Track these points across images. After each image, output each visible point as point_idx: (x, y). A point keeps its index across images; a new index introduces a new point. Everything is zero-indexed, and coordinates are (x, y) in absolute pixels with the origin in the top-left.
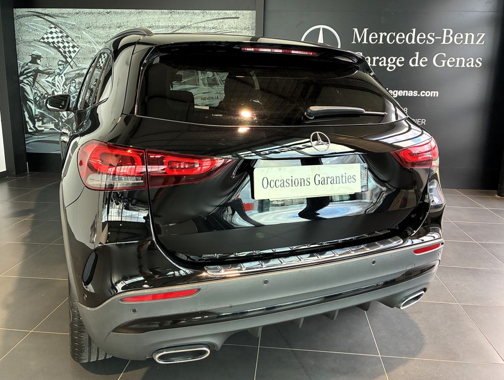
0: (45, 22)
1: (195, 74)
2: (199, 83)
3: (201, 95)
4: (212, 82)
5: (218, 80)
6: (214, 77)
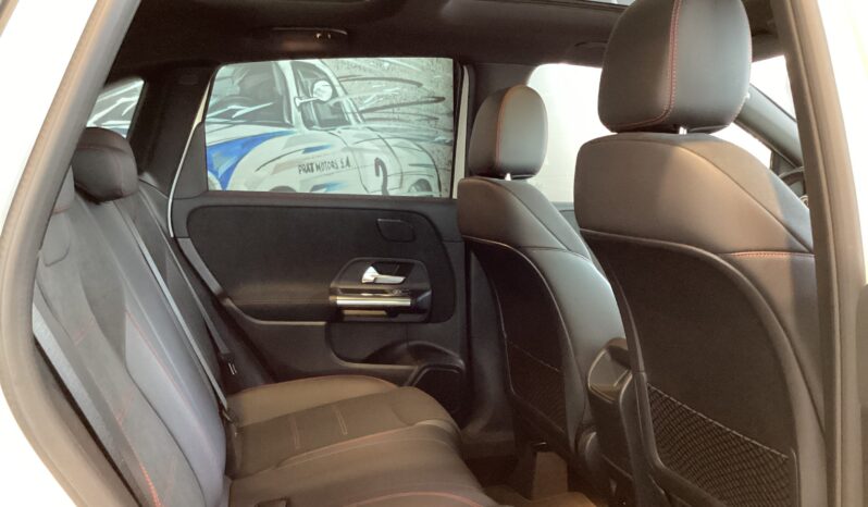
1: (279, 89)
2: (290, 118)
3: (300, 155)
4: (330, 117)
5: (348, 110)
6: (337, 100)
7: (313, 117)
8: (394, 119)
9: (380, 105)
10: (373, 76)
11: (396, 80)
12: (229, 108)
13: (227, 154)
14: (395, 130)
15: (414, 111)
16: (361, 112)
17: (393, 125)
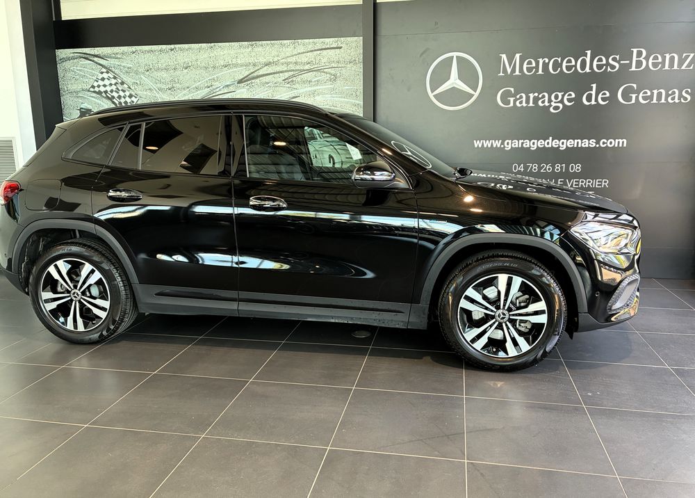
0: (94, 66)
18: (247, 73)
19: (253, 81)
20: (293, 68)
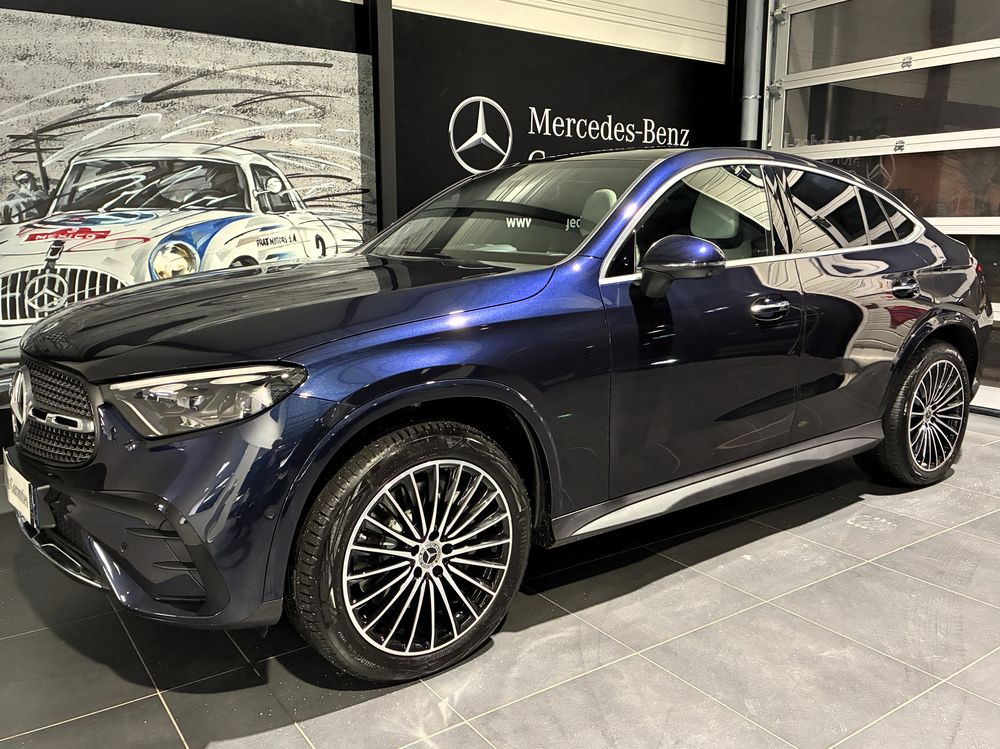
1: (241, 185)
2: (250, 206)
3: (257, 233)
4: (281, 204)
5: (294, 200)
6: (285, 192)
7: (268, 205)
8: (330, 206)
9: (319, 195)
10: (313, 174)
11: (331, 176)
12: (205, 198)
13: (204, 233)
14: (331, 214)
15: (345, 200)
16: (304, 201)
17: (329, 210)
18: (163, 85)
19: (176, 100)
20: (251, 88)
